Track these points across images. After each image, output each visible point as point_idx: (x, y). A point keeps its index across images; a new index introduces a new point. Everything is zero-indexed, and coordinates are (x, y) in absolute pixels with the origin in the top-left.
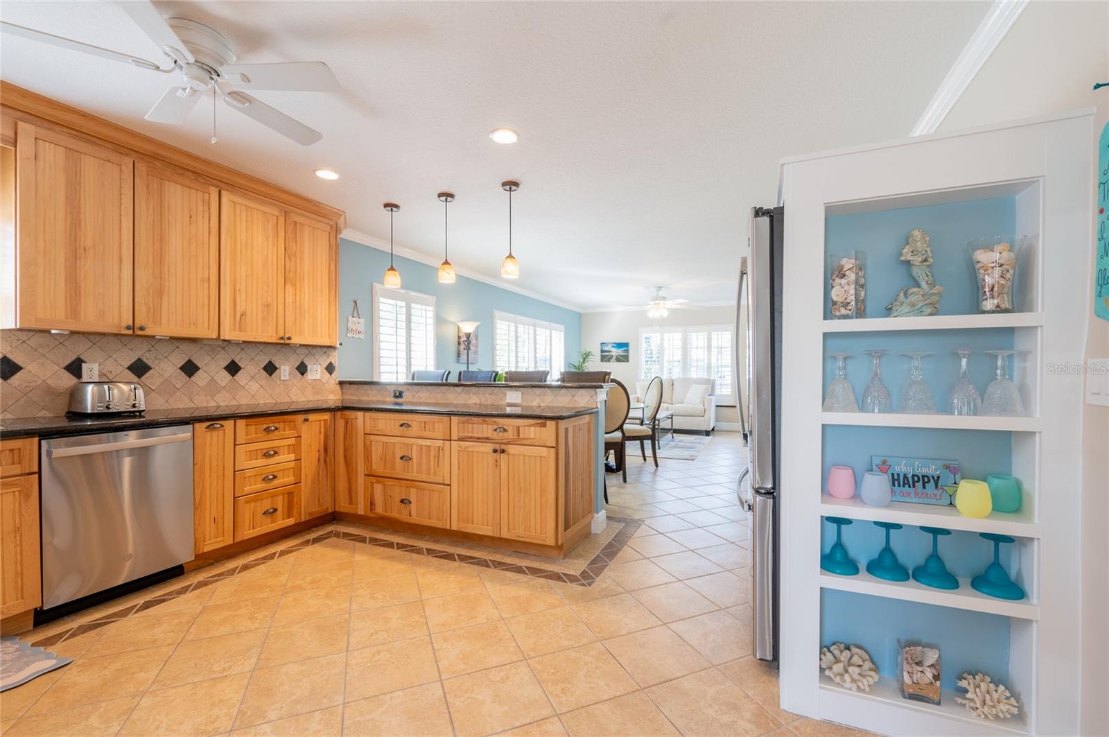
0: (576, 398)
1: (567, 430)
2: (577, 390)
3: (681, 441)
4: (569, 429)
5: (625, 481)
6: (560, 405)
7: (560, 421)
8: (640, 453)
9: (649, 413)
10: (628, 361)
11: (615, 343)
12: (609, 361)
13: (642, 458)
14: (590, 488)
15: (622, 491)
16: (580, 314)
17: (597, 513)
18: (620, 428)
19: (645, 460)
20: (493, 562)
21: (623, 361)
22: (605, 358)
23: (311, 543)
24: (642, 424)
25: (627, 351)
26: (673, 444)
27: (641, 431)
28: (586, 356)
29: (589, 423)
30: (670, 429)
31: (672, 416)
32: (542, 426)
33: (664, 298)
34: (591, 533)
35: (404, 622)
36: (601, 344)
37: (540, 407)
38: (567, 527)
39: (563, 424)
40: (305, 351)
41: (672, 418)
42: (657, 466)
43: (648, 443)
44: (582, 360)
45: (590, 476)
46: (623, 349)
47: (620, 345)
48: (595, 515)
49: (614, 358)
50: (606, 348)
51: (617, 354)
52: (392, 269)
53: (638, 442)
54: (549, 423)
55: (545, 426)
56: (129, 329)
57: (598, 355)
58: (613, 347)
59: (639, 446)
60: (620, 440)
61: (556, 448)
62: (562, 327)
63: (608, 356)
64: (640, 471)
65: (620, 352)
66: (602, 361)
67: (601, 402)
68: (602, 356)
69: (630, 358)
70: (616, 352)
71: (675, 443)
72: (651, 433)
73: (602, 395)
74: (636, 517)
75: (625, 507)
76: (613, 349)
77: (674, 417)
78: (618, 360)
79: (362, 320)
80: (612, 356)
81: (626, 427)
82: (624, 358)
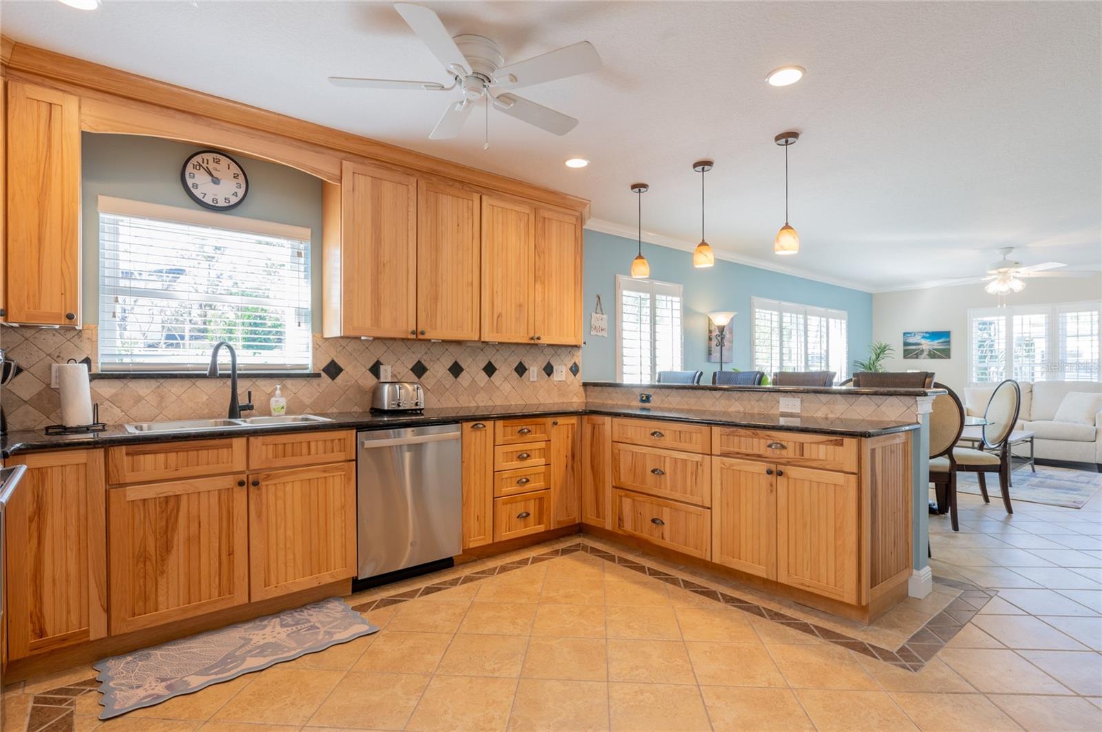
0: (883, 408)
1: (873, 451)
2: (884, 397)
3: (1050, 477)
4: (877, 451)
5: (956, 528)
6: (861, 418)
7: (863, 439)
8: (979, 491)
9: (993, 433)
10: (949, 358)
11: (926, 333)
12: (917, 358)
13: (981, 498)
14: (907, 533)
15: (952, 542)
16: (871, 295)
17: (918, 569)
18: (948, 452)
19: (987, 499)
20: (768, 611)
21: (944, 358)
22: (910, 352)
23: (560, 554)
24: (981, 448)
25: (949, 342)
26: (1035, 480)
27: (981, 459)
28: (881, 351)
29: (905, 444)
30: (1028, 459)
31: (1032, 438)
32: (836, 445)
33: (1016, 263)
34: (907, 596)
35: (666, 663)
36: (905, 334)
37: (827, 419)
38: (874, 583)
39: (868, 444)
40: (551, 350)
41: (1031, 442)
42: (1010, 511)
43: (993, 479)
44: (874, 357)
45: (906, 517)
46: (941, 341)
47: (934, 335)
48: (915, 572)
49: (926, 353)
50: (911, 340)
51: (931, 348)
52: (640, 257)
53: (975, 474)
54: (847, 441)
55: (842, 445)
56: (413, 334)
57: (900, 349)
58: (923, 337)
59: (977, 480)
60: (947, 470)
61: (859, 475)
62: (845, 314)
63: (915, 350)
64: (979, 516)
65: (936, 344)
66: (905, 357)
67: (923, 415)
68: (905, 351)
69: (953, 353)
70: (927, 345)
71: (1038, 480)
72: (999, 462)
73: (925, 406)
74: (982, 583)
75: (959, 567)
76: (923, 341)
77: (1035, 440)
78: (932, 355)
79: (605, 316)
80: (922, 351)
81: (956, 451)
82: (945, 353)
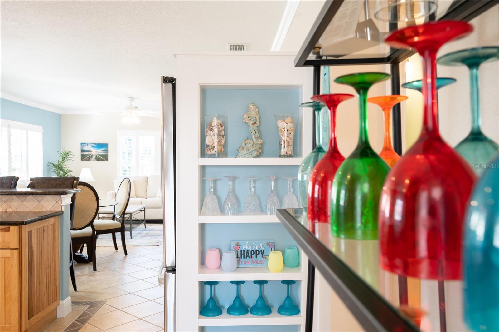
0: (42, 203)
1: (30, 233)
3: (152, 230)
4: (33, 232)
5: (95, 269)
6: (28, 210)
7: (23, 226)
8: (113, 245)
9: (119, 210)
10: (107, 160)
11: (95, 144)
12: (89, 160)
13: (114, 248)
14: (55, 280)
15: (91, 278)
16: (60, 115)
17: (63, 300)
18: (91, 224)
19: (117, 249)
21: (104, 160)
22: (86, 157)
24: (114, 218)
25: (106, 151)
26: (145, 233)
27: (111, 225)
28: (66, 156)
29: (54, 225)
30: (143, 220)
31: (145, 208)
32: (5, 231)
33: (136, 108)
34: (57, 318)
36: (82, 144)
37: (6, 212)
38: (31, 314)
39: (26, 229)
41: (144, 211)
42: (126, 253)
43: (118, 235)
44: (61, 159)
45: (55, 270)
46: (103, 149)
47: (100, 146)
48: (61, 302)
49: (94, 157)
50: (86, 148)
51: (97, 154)
53: (111, 234)
54: (12, 228)
55: (9, 231)
57: (78, 154)
58: (93, 147)
59: (112, 238)
60: (91, 235)
61: (20, 249)
62: (40, 128)
63: (88, 155)
64: (110, 259)
65: (100, 152)
66: (82, 159)
67: (65, 206)
68: (82, 155)
69: (109, 157)
70: (96, 152)
71: (147, 232)
72: (120, 226)
73: (66, 200)
74: (99, 299)
75: (92, 292)
76: (92, 149)
77: (146, 209)
78: (98, 159)
80: (92, 156)
81: (96, 222)
82: (104, 158)
